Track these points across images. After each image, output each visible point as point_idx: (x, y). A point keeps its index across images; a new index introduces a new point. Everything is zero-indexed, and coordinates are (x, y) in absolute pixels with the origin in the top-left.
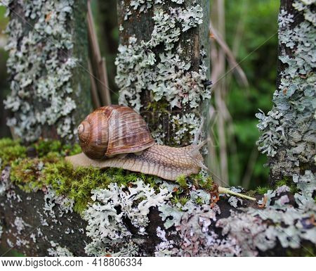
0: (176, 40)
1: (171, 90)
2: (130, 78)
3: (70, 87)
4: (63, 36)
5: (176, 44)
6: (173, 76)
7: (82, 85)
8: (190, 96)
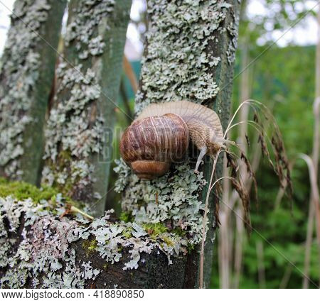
0: (82, 108)
1: (73, 142)
2: (53, 132)
3: (23, 138)
4: (24, 100)
5: (82, 111)
6: (76, 133)
7: (34, 140)
8: (83, 148)
